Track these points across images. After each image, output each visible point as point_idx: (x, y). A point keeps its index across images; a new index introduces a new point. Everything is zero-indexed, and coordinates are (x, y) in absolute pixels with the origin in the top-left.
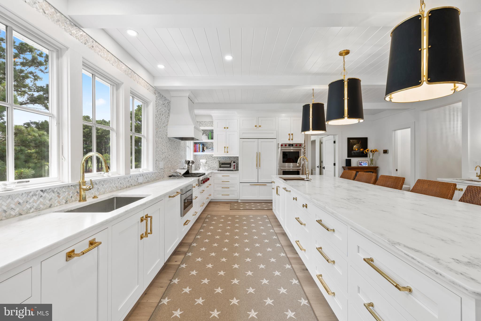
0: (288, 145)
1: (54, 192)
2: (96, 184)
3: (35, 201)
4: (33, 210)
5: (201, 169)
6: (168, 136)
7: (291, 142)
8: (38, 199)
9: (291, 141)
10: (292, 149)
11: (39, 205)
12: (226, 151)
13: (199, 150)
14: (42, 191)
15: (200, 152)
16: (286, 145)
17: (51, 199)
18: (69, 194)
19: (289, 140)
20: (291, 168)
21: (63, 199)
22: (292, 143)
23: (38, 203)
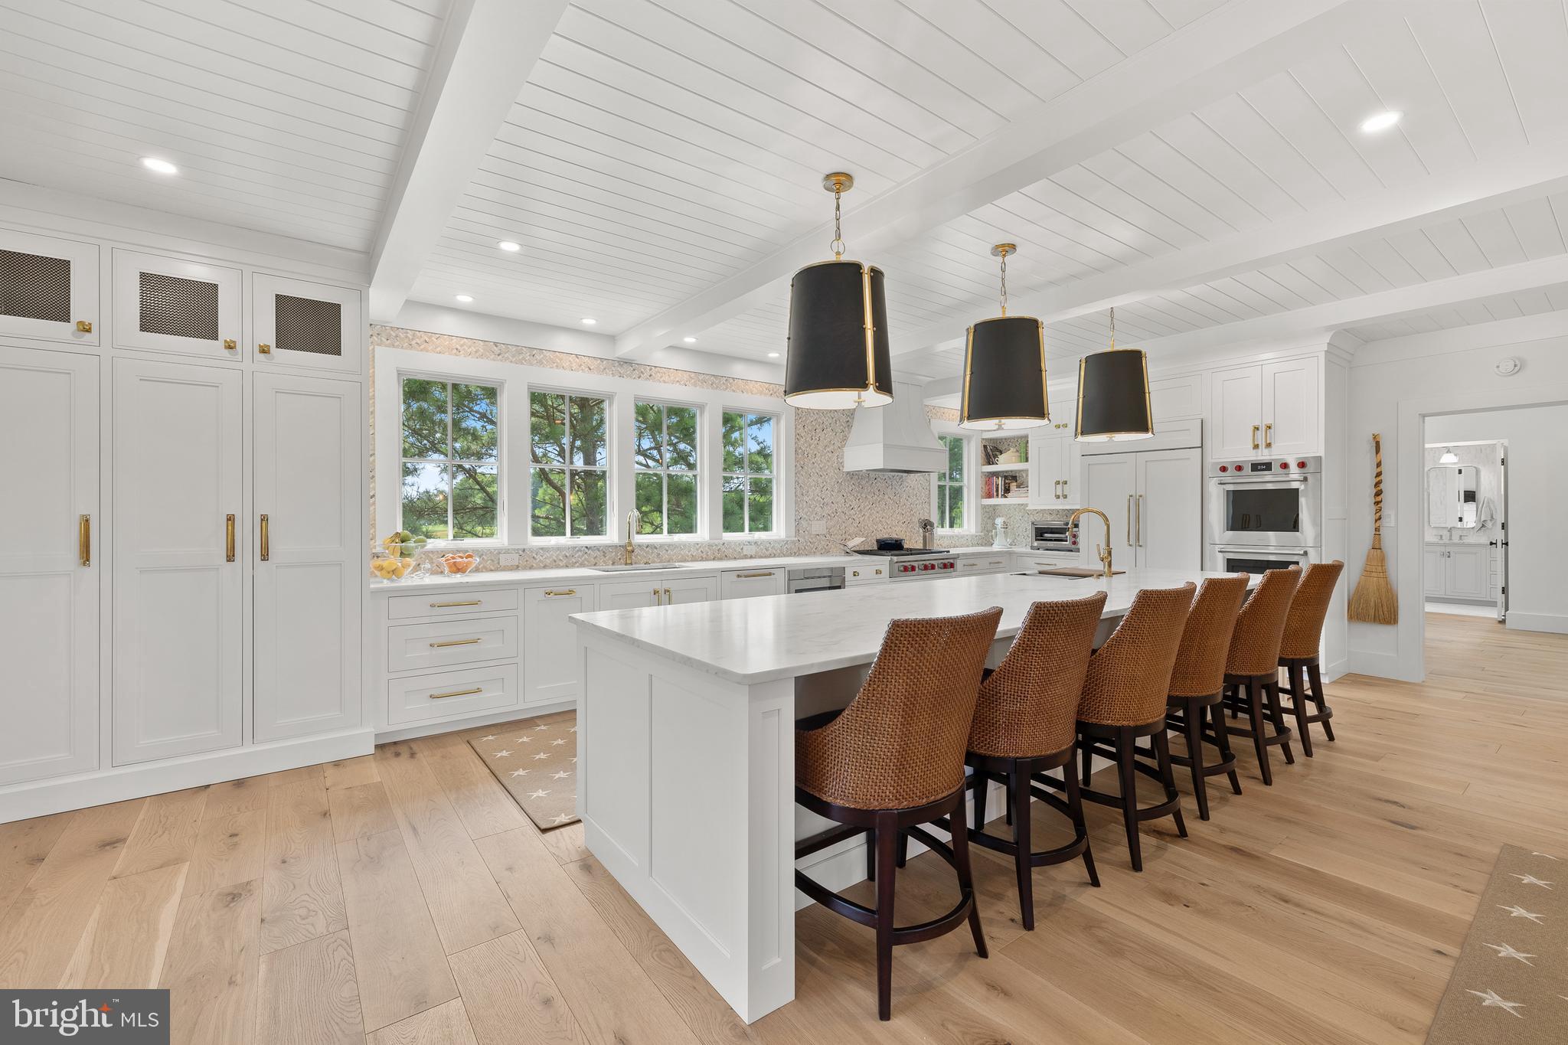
0: (1248, 469)
1: (599, 550)
2: (656, 548)
3: (579, 557)
4: (578, 564)
5: (997, 542)
6: (846, 469)
7: (1263, 456)
8: (583, 555)
9: (1266, 451)
10: (1267, 481)
11: (583, 561)
12: (1059, 493)
13: (995, 494)
14: (587, 547)
15: (997, 495)
16: (1239, 468)
17: (596, 557)
18: (616, 555)
19: (1256, 447)
20: (1272, 550)
21: (609, 558)
22: (1268, 458)
23: (583, 558)
